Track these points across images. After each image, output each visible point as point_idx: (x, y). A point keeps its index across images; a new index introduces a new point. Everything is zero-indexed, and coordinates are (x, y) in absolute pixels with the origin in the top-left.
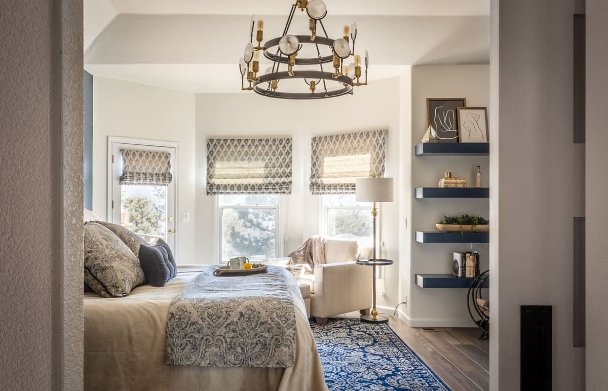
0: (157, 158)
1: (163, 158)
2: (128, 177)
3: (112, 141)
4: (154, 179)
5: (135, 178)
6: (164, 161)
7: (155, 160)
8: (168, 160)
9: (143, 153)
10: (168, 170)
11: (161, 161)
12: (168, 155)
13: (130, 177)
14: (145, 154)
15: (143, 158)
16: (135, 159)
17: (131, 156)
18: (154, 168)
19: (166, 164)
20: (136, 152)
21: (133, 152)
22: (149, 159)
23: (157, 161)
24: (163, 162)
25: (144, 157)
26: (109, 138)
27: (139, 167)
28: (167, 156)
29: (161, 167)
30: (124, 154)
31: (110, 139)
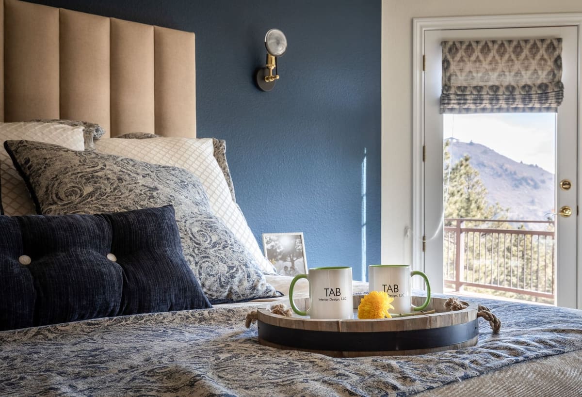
0: (526, 52)
1: (542, 51)
2: (452, 97)
3: (421, 27)
4: (518, 97)
5: (468, 97)
6: (546, 57)
7: (523, 56)
8: (556, 53)
9: (490, 44)
10: (554, 75)
11: (538, 57)
12: (555, 43)
13: (458, 95)
14: (496, 46)
15: (491, 55)
16: (473, 58)
17: (461, 53)
18: (518, 73)
19: (550, 63)
20: (474, 45)
21: (467, 44)
22: (506, 56)
23: (526, 58)
24: (542, 59)
25: (493, 52)
26: (415, 21)
27: (480, 75)
28: (553, 45)
29: (535, 71)
30: (447, 50)
31: (417, 24)
